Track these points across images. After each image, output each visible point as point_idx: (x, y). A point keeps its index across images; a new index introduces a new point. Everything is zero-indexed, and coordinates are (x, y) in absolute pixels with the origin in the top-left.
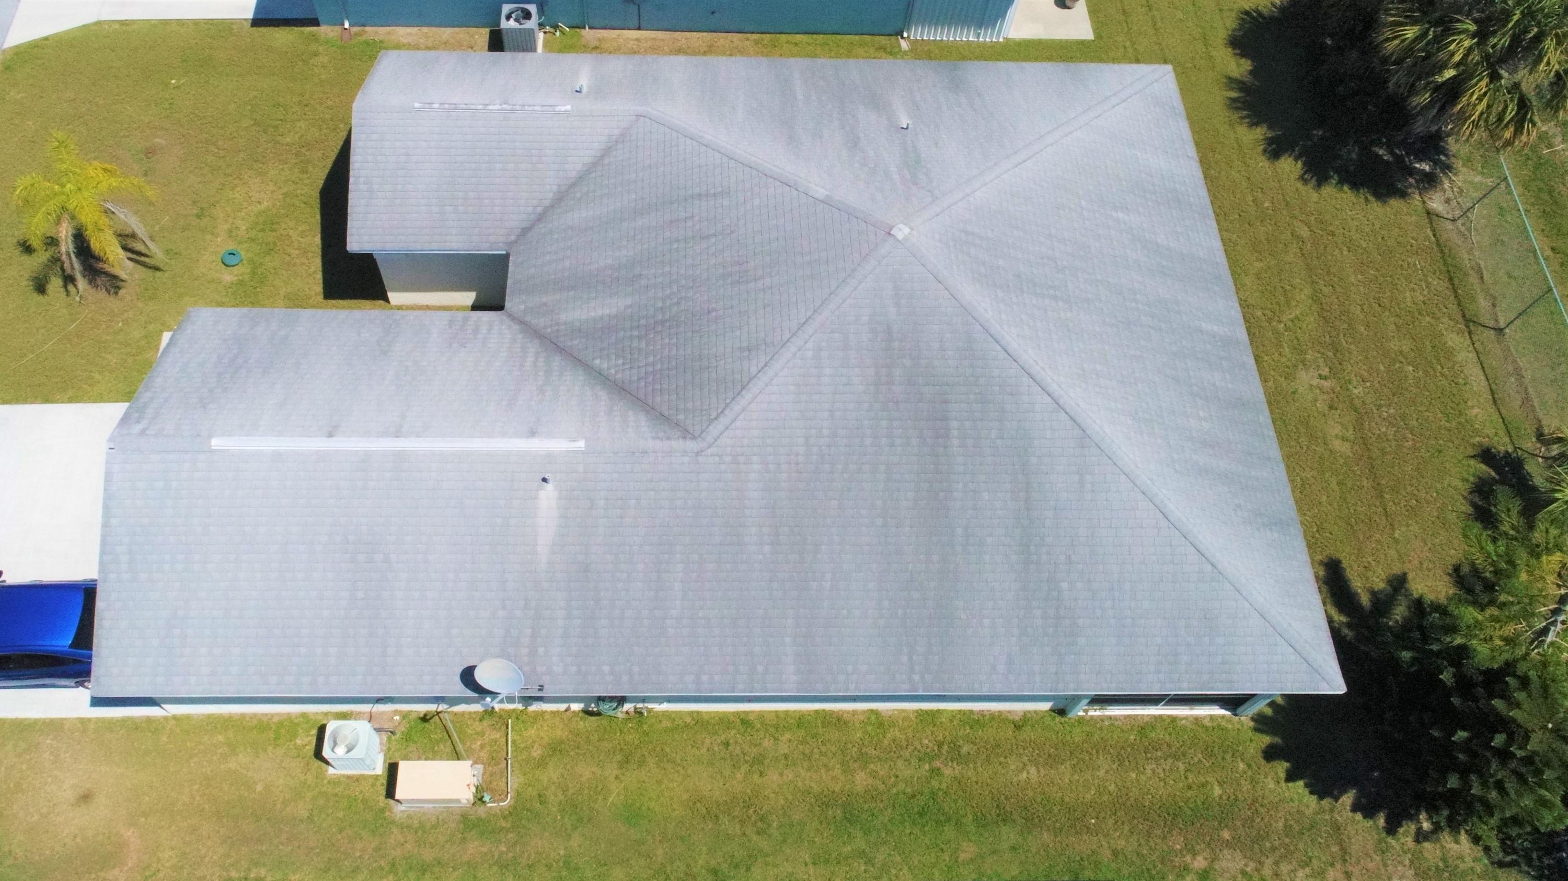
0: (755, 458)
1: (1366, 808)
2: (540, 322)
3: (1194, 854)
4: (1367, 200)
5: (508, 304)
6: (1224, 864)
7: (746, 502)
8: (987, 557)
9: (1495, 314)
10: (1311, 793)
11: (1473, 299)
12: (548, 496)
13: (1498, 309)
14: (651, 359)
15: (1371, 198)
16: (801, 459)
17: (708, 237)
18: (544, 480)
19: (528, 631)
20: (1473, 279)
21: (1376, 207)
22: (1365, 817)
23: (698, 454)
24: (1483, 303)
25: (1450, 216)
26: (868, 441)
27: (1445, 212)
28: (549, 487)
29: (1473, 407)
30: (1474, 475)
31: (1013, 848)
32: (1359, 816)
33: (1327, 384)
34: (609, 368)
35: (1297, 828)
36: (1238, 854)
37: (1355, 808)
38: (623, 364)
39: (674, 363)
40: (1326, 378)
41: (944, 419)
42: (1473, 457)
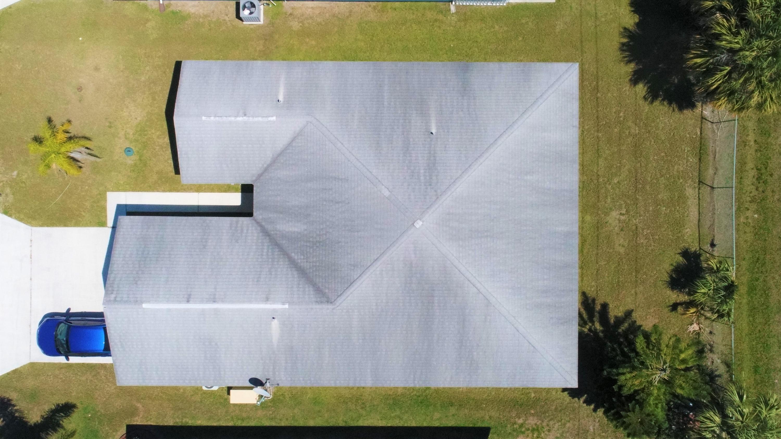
0: (356, 311)
1: (588, 402)
2: (269, 227)
3: (519, 418)
4: (674, 110)
5: (255, 214)
6: (529, 421)
7: (353, 325)
8: (446, 345)
9: (714, 179)
10: (570, 396)
11: (707, 169)
12: (275, 323)
13: (716, 175)
14: (315, 259)
15: (676, 110)
16: (374, 310)
17: (338, 203)
18: (273, 318)
19: (272, 367)
20: (711, 158)
21: (677, 115)
22: (587, 405)
23: (333, 309)
24: (711, 171)
25: (711, 120)
26: (401, 304)
27: (710, 117)
28: (275, 321)
29: (687, 229)
30: (676, 262)
31: (453, 415)
32: (585, 405)
33: (622, 218)
34: (298, 259)
35: (560, 409)
36: (536, 418)
37: (584, 402)
38: (304, 259)
39: (324, 264)
40: (623, 215)
41: (433, 296)
42: (679, 254)
